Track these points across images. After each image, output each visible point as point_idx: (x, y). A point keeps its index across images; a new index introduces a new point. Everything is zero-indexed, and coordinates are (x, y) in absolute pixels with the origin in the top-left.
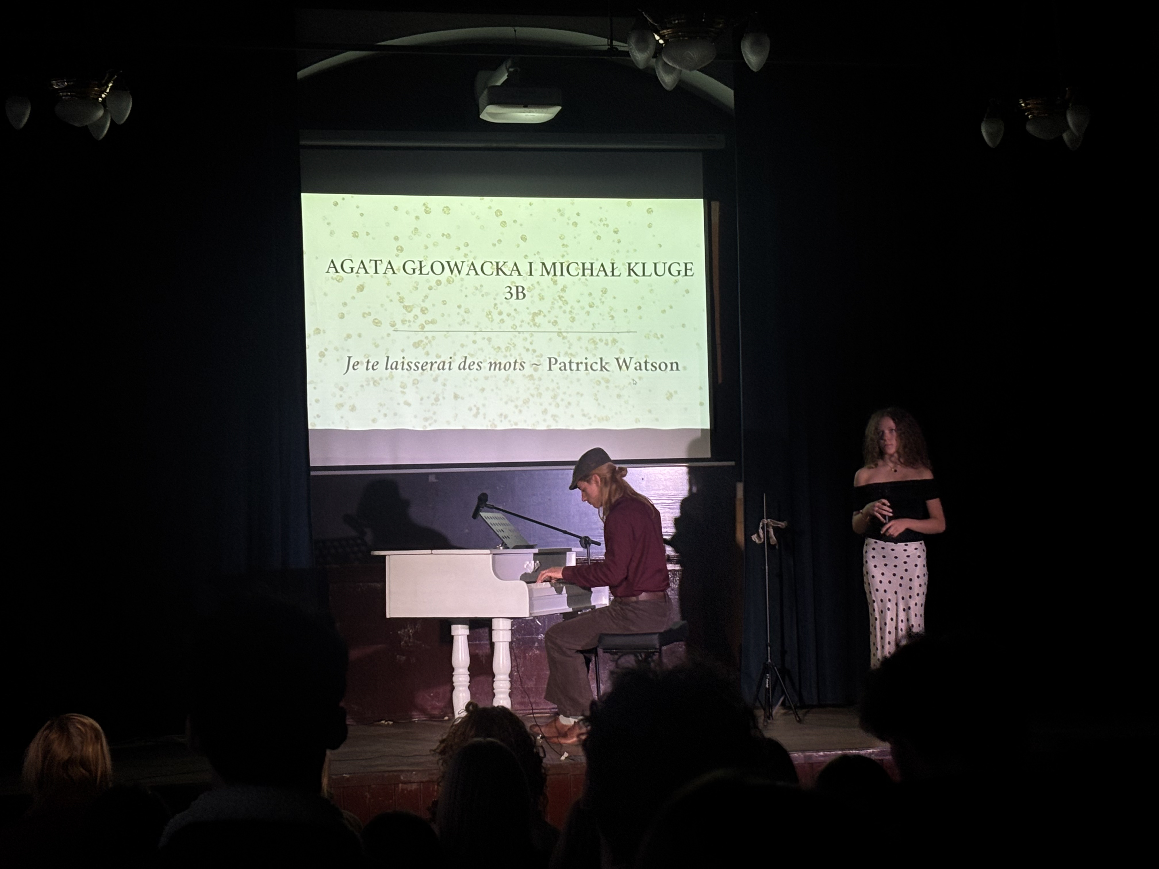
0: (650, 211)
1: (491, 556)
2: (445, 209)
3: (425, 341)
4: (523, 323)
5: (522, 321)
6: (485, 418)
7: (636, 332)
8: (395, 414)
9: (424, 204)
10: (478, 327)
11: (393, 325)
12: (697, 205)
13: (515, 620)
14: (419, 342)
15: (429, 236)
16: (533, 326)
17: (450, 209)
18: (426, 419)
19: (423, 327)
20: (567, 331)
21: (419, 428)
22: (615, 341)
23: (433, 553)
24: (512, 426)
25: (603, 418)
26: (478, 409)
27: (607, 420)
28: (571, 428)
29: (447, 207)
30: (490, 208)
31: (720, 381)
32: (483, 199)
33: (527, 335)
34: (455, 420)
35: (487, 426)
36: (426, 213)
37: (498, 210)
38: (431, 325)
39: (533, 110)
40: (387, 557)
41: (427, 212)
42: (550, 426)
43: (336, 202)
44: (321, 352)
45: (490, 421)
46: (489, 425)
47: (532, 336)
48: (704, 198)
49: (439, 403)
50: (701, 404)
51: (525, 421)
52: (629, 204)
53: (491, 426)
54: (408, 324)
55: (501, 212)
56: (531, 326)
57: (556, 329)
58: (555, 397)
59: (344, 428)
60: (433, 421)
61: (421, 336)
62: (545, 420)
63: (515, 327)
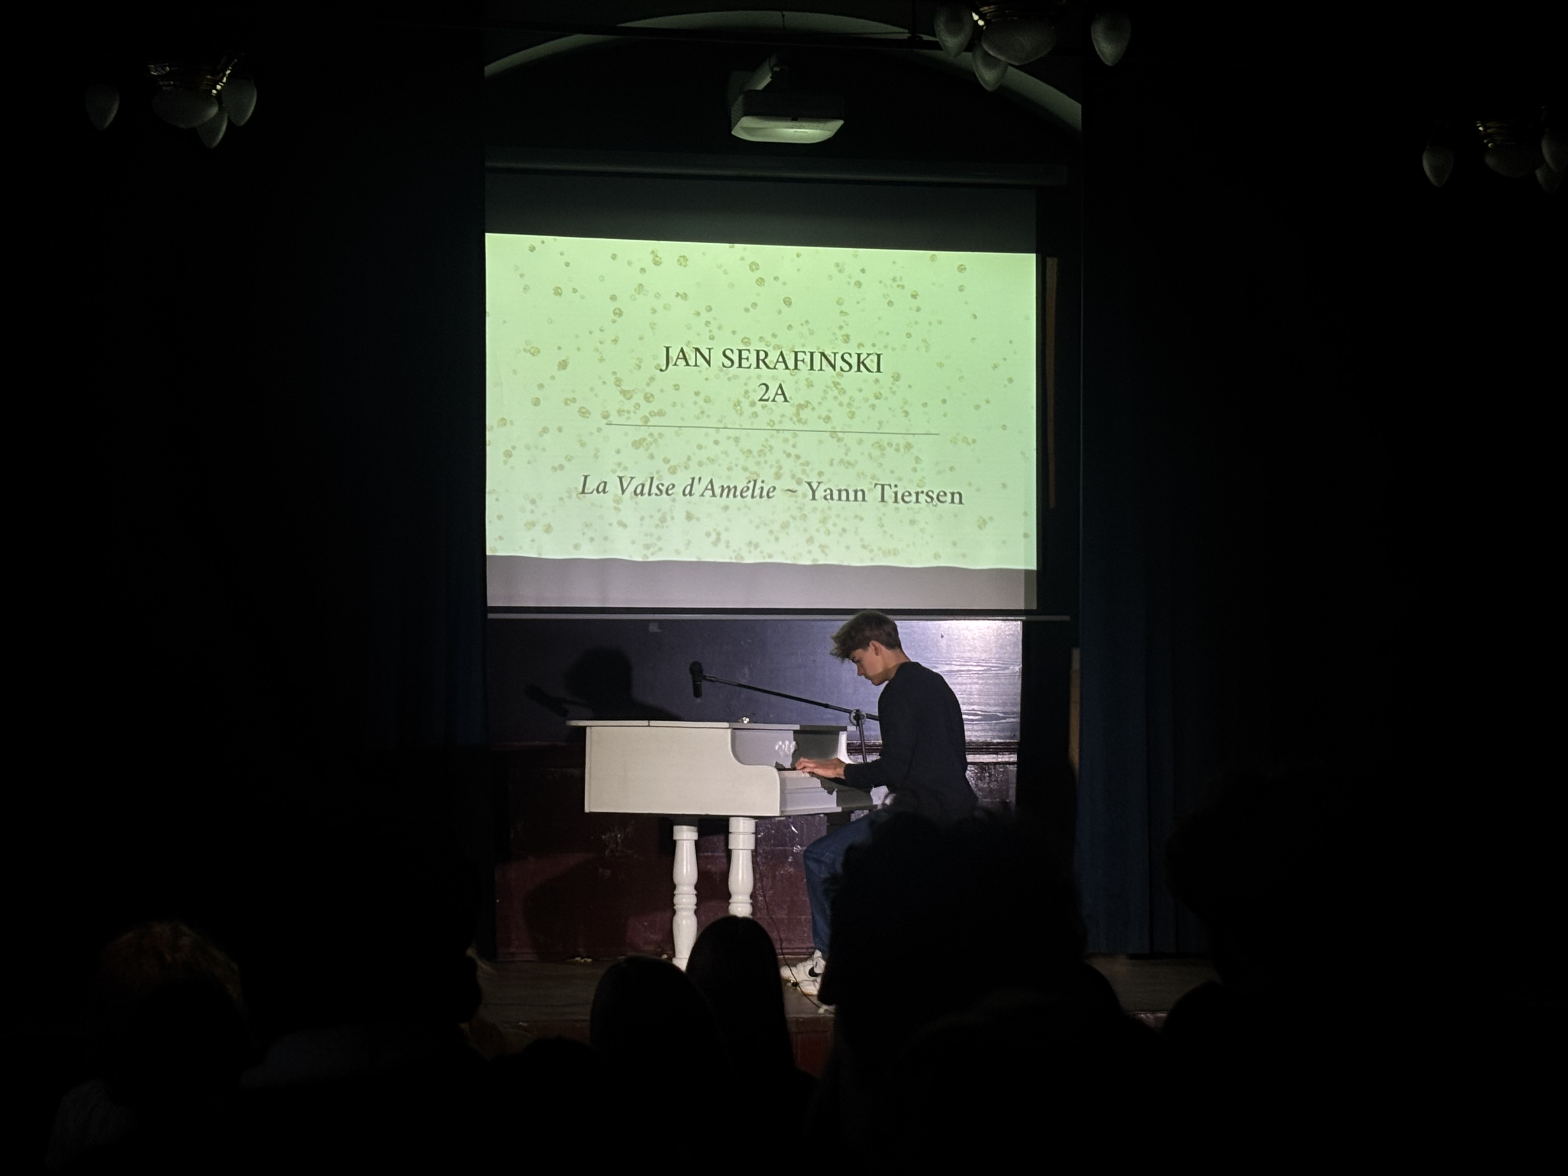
0: (961, 268)
1: (729, 731)
2: (681, 259)
3: (650, 439)
5: (783, 416)
6: (728, 547)
8: (606, 539)
9: (653, 252)
10: (721, 421)
11: (606, 416)
12: (1028, 262)
13: (761, 822)
14: (640, 441)
15: (657, 295)
16: (797, 423)
17: (687, 260)
18: (647, 547)
19: (646, 419)
20: (842, 430)
21: (639, 559)
22: (909, 446)
23: (651, 725)
24: (764, 558)
25: (889, 552)
26: (718, 534)
27: (895, 554)
28: (846, 564)
29: (684, 257)
30: (742, 259)
31: (1052, 505)
32: (733, 247)
33: (788, 435)
34: (687, 548)
35: (731, 558)
36: (655, 264)
37: (753, 263)
38: (657, 417)
39: (805, 124)
40: (588, 730)
41: (657, 263)
42: (818, 561)
43: (533, 246)
44: (507, 451)
45: (734, 551)
46: (734, 557)
47: (795, 436)
48: (1037, 252)
49: (665, 524)
50: (1026, 536)
51: (783, 553)
52: (933, 258)
53: (736, 558)
54: (626, 415)
55: (758, 265)
56: (794, 423)
57: (828, 427)
58: (824, 521)
59: (534, 555)
60: (657, 549)
61: (643, 433)
62: (810, 552)
63: (772, 424)
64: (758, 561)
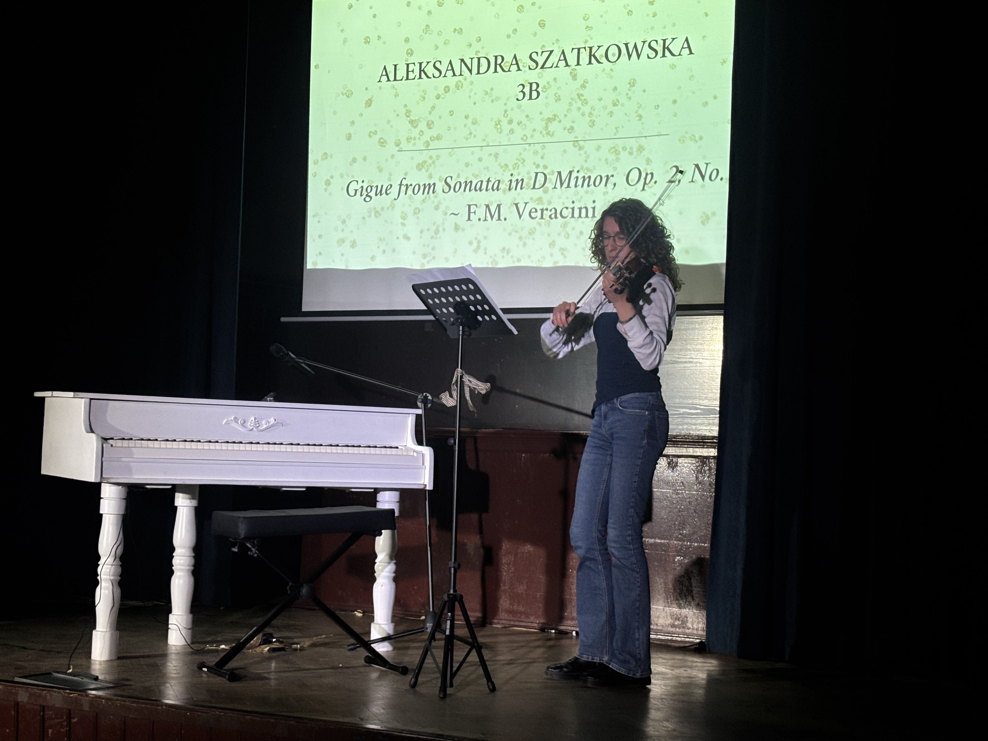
3: (430, 161)
4: (535, 133)
5: (534, 130)
6: (485, 253)
7: (668, 135)
8: (394, 251)
10: (484, 140)
11: (398, 145)
14: (422, 163)
15: (440, 33)
16: (545, 135)
18: (424, 256)
19: (427, 144)
20: (583, 139)
21: (417, 267)
22: (641, 149)
24: (514, 262)
26: (479, 242)
28: (581, 265)
33: (538, 147)
34: (454, 256)
38: (436, 142)
43: (351, 4)
44: (327, 180)
47: (544, 147)
49: (438, 236)
51: (529, 257)
53: (492, 263)
54: (413, 141)
56: (543, 136)
57: (572, 137)
59: (343, 267)
60: (431, 258)
61: (425, 156)
62: (551, 255)
63: (525, 138)
64: (508, 265)
